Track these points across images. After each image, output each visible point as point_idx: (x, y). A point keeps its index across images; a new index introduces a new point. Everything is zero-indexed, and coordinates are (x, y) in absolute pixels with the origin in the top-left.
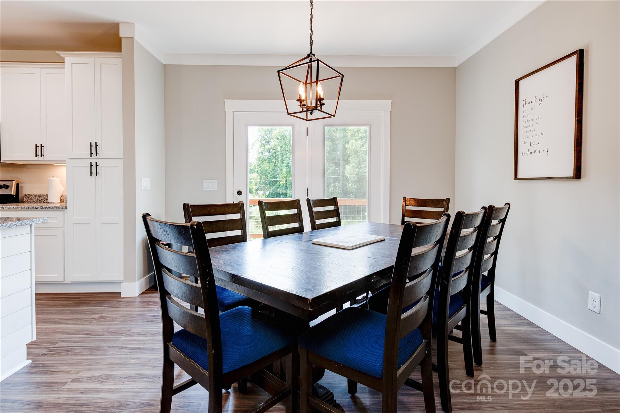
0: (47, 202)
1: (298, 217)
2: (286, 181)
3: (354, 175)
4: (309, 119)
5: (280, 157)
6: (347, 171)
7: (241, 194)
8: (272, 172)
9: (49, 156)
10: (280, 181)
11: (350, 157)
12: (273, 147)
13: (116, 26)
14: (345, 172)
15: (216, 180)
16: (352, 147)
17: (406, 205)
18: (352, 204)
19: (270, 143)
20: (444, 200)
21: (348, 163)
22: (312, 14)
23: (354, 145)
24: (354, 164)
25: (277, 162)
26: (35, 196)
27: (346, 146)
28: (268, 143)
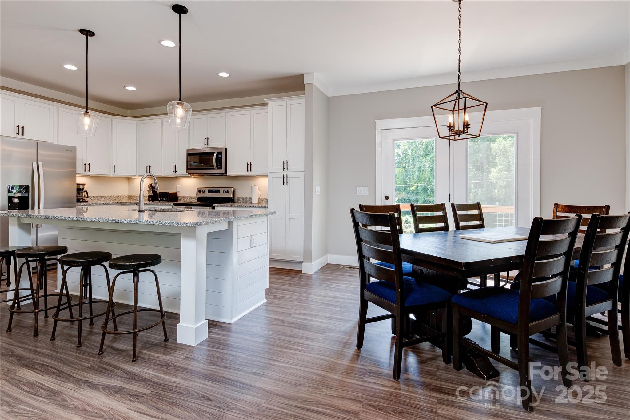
0: (251, 203)
1: (444, 219)
2: (417, 187)
3: (502, 179)
4: (456, 139)
5: (411, 161)
6: (492, 175)
7: (389, 199)
8: (402, 178)
9: (255, 171)
10: (410, 186)
11: (496, 159)
12: (403, 150)
13: (301, 76)
14: (490, 176)
15: (367, 187)
16: (499, 147)
17: (557, 212)
18: (499, 211)
19: (400, 146)
20: (603, 207)
21: (495, 165)
22: (460, 60)
23: (502, 144)
24: (502, 167)
25: (407, 167)
26: (243, 198)
27: (491, 146)
28: (398, 147)
